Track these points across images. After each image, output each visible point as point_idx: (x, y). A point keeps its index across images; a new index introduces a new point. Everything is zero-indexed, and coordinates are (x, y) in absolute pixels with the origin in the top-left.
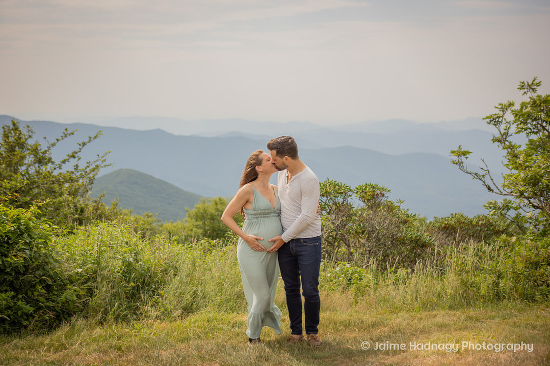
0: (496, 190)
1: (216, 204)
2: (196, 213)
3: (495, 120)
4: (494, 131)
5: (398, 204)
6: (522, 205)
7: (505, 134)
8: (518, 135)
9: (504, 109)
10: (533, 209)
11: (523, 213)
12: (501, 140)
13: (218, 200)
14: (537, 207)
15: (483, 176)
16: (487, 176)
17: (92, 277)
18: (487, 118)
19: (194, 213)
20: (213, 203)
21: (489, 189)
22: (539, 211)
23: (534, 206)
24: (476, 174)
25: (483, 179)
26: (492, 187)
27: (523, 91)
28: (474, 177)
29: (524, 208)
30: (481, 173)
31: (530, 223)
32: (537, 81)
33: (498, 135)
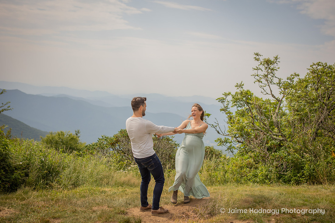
0: (221, 133)
1: (59, 135)
2: (47, 140)
3: (222, 100)
4: (221, 105)
5: (172, 138)
6: (232, 141)
7: (226, 107)
8: (232, 108)
9: (226, 95)
10: (237, 143)
11: (233, 145)
12: (225, 110)
13: (60, 132)
14: (240, 142)
15: (216, 126)
16: (218, 126)
17: (28, 166)
18: (218, 99)
19: (46, 140)
20: (57, 134)
21: (218, 132)
22: (241, 144)
23: (238, 142)
24: (212, 125)
25: (215, 128)
26: (220, 132)
27: (237, 88)
28: (211, 127)
29: (234, 142)
30: (215, 125)
31: (237, 149)
32: (242, 84)
33: (223, 107)
